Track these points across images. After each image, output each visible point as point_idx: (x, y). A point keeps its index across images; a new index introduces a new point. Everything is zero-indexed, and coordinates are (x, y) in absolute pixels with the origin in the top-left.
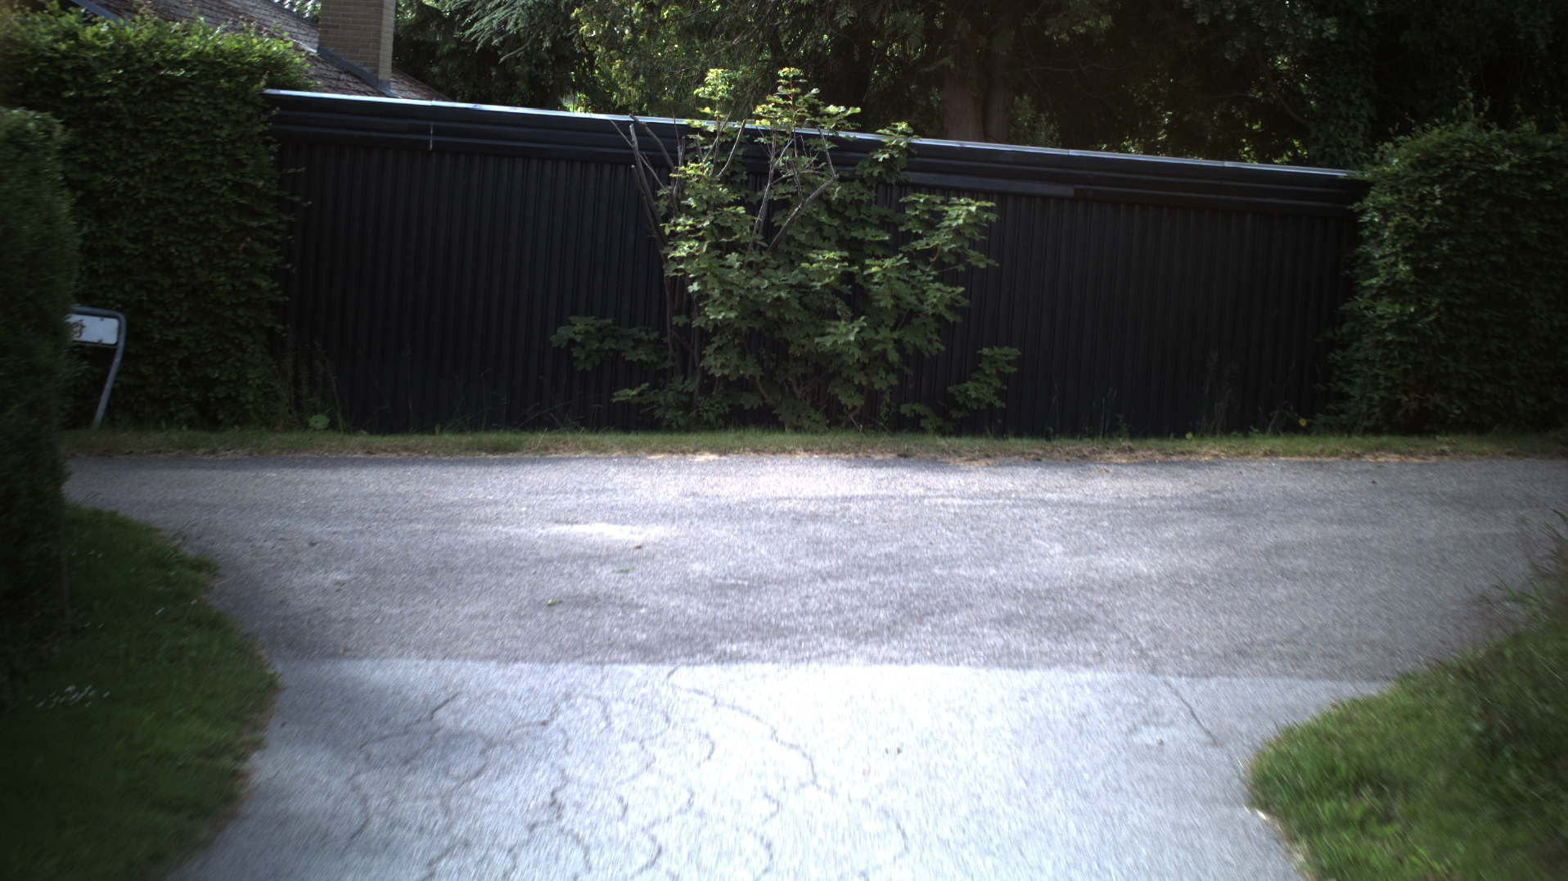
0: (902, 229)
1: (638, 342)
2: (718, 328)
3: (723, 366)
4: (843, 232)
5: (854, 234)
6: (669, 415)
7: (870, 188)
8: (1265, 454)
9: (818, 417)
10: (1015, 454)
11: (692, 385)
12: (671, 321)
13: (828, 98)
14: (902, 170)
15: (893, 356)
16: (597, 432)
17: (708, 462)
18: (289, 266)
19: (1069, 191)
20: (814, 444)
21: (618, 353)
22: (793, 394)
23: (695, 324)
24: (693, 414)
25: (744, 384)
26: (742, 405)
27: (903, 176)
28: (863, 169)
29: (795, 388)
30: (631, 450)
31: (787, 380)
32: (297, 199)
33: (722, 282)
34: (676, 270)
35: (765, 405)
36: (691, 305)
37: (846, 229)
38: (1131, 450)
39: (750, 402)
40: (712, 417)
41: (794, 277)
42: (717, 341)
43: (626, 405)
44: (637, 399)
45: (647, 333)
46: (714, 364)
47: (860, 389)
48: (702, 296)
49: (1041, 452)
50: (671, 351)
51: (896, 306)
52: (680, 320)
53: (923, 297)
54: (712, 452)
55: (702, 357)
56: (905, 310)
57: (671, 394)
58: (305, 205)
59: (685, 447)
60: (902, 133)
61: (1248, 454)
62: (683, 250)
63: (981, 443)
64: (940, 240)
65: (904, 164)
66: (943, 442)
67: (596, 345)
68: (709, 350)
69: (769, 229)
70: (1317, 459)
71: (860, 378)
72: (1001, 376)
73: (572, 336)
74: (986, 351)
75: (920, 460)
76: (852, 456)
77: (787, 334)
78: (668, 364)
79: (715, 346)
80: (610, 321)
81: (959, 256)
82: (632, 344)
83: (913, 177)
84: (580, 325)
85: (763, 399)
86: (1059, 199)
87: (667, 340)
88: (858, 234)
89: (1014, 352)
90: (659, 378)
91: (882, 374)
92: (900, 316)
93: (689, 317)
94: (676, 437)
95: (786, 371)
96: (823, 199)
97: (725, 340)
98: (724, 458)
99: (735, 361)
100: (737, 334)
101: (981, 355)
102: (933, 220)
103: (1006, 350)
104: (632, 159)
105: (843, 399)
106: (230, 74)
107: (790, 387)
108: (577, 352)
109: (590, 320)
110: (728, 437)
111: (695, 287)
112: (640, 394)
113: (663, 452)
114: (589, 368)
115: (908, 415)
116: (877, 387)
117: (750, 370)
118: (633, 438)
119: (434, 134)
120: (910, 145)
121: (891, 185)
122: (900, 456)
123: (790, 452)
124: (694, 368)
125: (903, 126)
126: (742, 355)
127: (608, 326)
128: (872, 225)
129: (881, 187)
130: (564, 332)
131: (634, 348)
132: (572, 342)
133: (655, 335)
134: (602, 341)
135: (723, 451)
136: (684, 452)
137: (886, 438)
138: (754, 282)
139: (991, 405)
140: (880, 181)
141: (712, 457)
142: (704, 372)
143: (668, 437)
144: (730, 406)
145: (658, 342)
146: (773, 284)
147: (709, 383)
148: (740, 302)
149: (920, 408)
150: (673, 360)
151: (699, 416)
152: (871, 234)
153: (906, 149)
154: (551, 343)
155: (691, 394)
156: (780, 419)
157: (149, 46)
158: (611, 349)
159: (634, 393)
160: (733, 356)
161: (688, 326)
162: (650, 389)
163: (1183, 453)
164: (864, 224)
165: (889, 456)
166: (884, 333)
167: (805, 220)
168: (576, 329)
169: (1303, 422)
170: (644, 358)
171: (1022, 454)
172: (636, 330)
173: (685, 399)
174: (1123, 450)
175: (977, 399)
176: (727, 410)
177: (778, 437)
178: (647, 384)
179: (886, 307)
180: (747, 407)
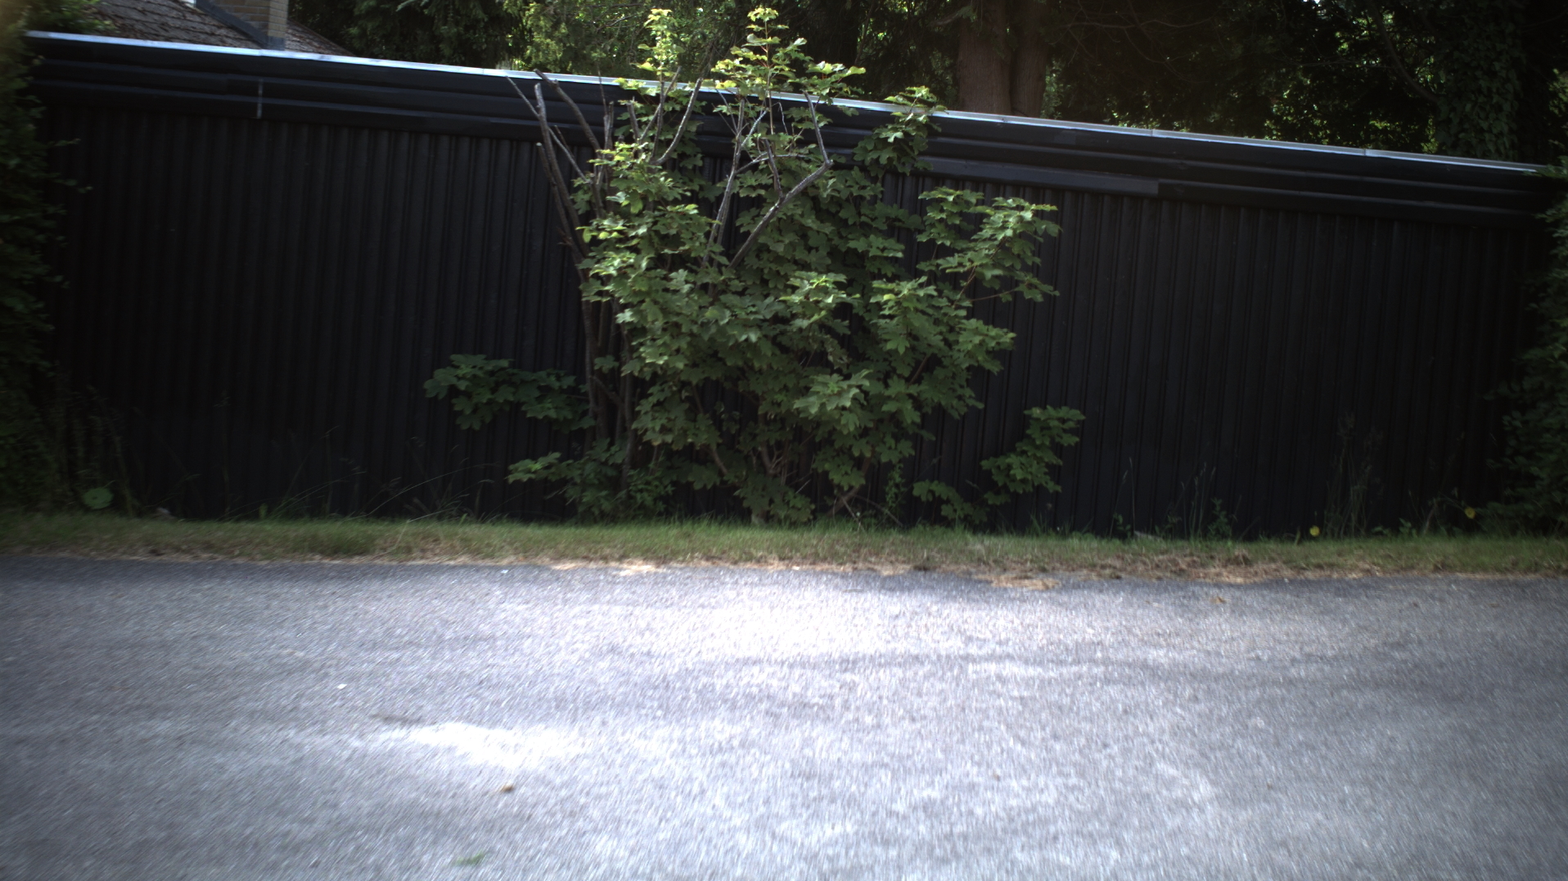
0: (923, 238)
1: (546, 391)
2: (658, 376)
3: (664, 430)
4: (836, 241)
5: (852, 244)
6: (588, 497)
7: (874, 180)
8: (1436, 569)
9: (799, 501)
10: (1081, 567)
11: (621, 454)
12: (593, 365)
13: (817, 52)
14: (921, 154)
15: (909, 418)
16: (483, 521)
17: (639, 579)
18: (59, 279)
19: (1151, 187)
20: (794, 547)
21: (516, 406)
22: (762, 468)
23: (626, 370)
24: (622, 494)
25: (695, 456)
26: (690, 484)
27: (923, 163)
28: (866, 153)
29: (766, 459)
30: (527, 550)
31: (754, 449)
32: (72, 183)
33: (665, 311)
34: (600, 293)
35: (723, 482)
36: (620, 342)
37: (841, 237)
38: (1247, 562)
39: (701, 479)
40: (649, 500)
41: (767, 307)
42: (656, 394)
44: (545, 474)
45: (558, 378)
46: (651, 425)
47: (858, 463)
48: (637, 330)
49: (1118, 564)
50: (591, 406)
51: (913, 349)
52: (605, 363)
53: (951, 337)
54: (646, 559)
55: (635, 415)
56: (925, 354)
57: (590, 467)
58: (82, 191)
59: (607, 551)
60: (921, 101)
61: (1412, 567)
62: (612, 264)
63: (1031, 547)
64: (977, 257)
65: (924, 146)
66: (979, 545)
67: (486, 397)
68: (645, 406)
69: (732, 237)
70: (1511, 577)
71: (861, 449)
72: (1058, 449)
73: (454, 381)
74: (1036, 412)
75: (947, 576)
76: (848, 568)
77: (756, 386)
78: (587, 423)
79: (653, 400)
80: (504, 363)
81: (1008, 282)
82: (537, 394)
83: (933, 164)
84: (466, 367)
85: (721, 474)
86: (1137, 198)
87: (586, 388)
88: (858, 244)
89: (1076, 415)
90: (572, 443)
91: (891, 442)
92: (918, 363)
93: (618, 358)
94: (595, 532)
95: (754, 436)
96: (810, 196)
97: (667, 393)
98: (662, 570)
99: (681, 422)
100: (684, 384)
101: (1030, 417)
102: (969, 226)
103: (1064, 412)
104: (536, 134)
105: (836, 478)
107: (759, 456)
108: (460, 404)
109: (479, 360)
110: (668, 534)
111: (626, 316)
112: (548, 467)
113: (575, 557)
114: (477, 427)
115: (924, 499)
116: (884, 459)
117: (704, 436)
118: (533, 532)
119: (265, 95)
120: (932, 119)
121: (904, 174)
122: (918, 568)
123: (758, 561)
124: (625, 429)
125: (922, 92)
126: (692, 415)
127: (503, 369)
128: (878, 232)
129: (889, 177)
130: (443, 377)
131: (540, 400)
132: (453, 391)
133: (569, 381)
134: (494, 391)
135: (661, 557)
136: (605, 559)
137: (895, 536)
138: (710, 313)
139: (1039, 489)
140: (890, 170)
141: (647, 568)
142: (638, 438)
143: (583, 532)
144: (674, 483)
145: (573, 390)
146: (736, 318)
147: (643, 454)
148: (689, 344)
149: (940, 489)
150: (595, 417)
151: (630, 497)
152: (877, 246)
153: (926, 125)
154: (425, 390)
155: (618, 467)
156: (745, 504)
158: (506, 402)
159: (537, 466)
160: (678, 414)
161: (615, 372)
162: (561, 460)
163: (1320, 567)
164: (866, 229)
165: (902, 569)
166: (897, 387)
167: (783, 225)
168: (460, 373)
169: (1470, 513)
170: (553, 414)
171: (1092, 567)
172: (543, 374)
173: (611, 472)
174: (1233, 562)
175: (1024, 481)
176: (670, 489)
177: (741, 535)
178: (557, 455)
179: (896, 351)
180: (698, 486)
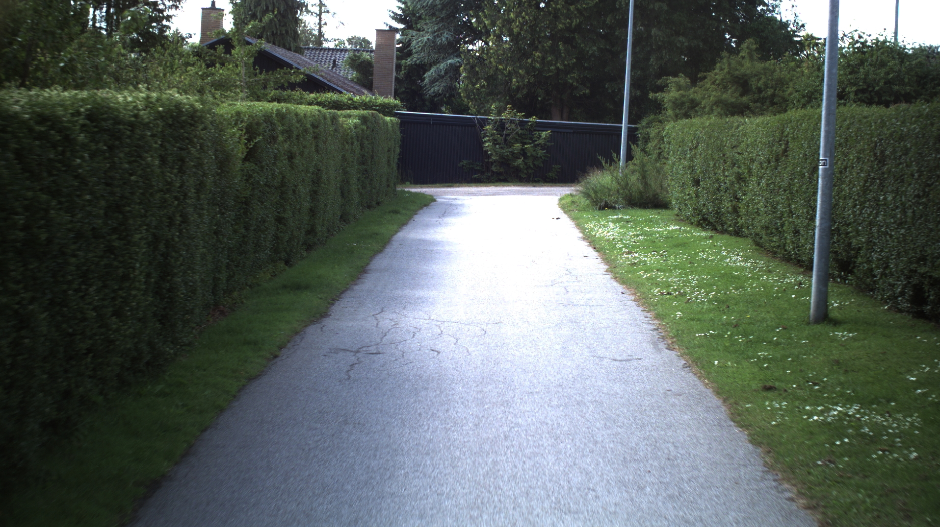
0: (533, 139)
1: (478, 165)
2: (495, 161)
3: (496, 169)
4: (520, 139)
5: (523, 140)
6: (484, 180)
7: (527, 131)
9: (517, 179)
11: (489, 174)
12: (484, 160)
13: (518, 112)
15: (532, 166)
17: (493, 187)
19: (572, 131)
20: (515, 184)
22: (511, 175)
23: (490, 160)
25: (501, 173)
26: (500, 178)
27: (534, 128)
28: (526, 127)
31: (509, 172)
33: (495, 151)
34: (485, 149)
35: (505, 177)
36: (489, 156)
40: (494, 180)
41: (510, 150)
42: (495, 164)
43: (475, 178)
46: (494, 169)
48: (491, 154)
50: (485, 167)
51: (532, 155)
52: (487, 160)
53: (538, 153)
55: (491, 168)
56: (534, 156)
57: (485, 177)
60: (534, 119)
62: (487, 145)
63: (551, 184)
64: (541, 141)
65: (534, 125)
67: (468, 166)
68: (493, 166)
69: (505, 140)
71: (525, 171)
72: (557, 171)
74: (553, 166)
75: (536, 186)
76: (523, 186)
77: (509, 162)
78: (484, 170)
81: (545, 145)
82: (476, 166)
83: (537, 129)
84: (465, 162)
87: (484, 164)
89: (560, 166)
90: (482, 173)
91: (529, 170)
92: (532, 157)
94: (486, 184)
95: (509, 170)
96: (517, 133)
99: (498, 168)
100: (499, 162)
102: (539, 137)
103: (557, 166)
104: (476, 125)
105: (522, 176)
106: (388, 108)
108: (464, 167)
109: (467, 161)
110: (498, 184)
111: (489, 152)
112: (478, 175)
114: (467, 171)
115: (537, 181)
117: (502, 170)
118: (477, 184)
119: (432, 120)
121: (531, 129)
122: (532, 186)
123: (510, 185)
124: (490, 170)
125: (534, 117)
126: (500, 167)
127: (471, 162)
128: (527, 139)
129: (529, 131)
130: (461, 163)
132: (463, 165)
133: (481, 163)
135: (496, 186)
136: (488, 186)
137: (530, 183)
138: (502, 151)
140: (529, 129)
143: (484, 184)
145: (482, 165)
146: (506, 152)
147: (493, 172)
148: (499, 155)
149: (539, 179)
151: (491, 180)
152: (527, 141)
153: (535, 122)
154: (458, 165)
156: (508, 180)
157: (370, 101)
158: (472, 167)
164: (525, 138)
165: (530, 186)
166: (529, 161)
167: (513, 138)
170: (479, 168)
171: (559, 186)
172: (477, 163)
173: (488, 177)
175: (551, 176)
176: (497, 178)
177: (507, 183)
178: (480, 174)
179: (529, 155)
